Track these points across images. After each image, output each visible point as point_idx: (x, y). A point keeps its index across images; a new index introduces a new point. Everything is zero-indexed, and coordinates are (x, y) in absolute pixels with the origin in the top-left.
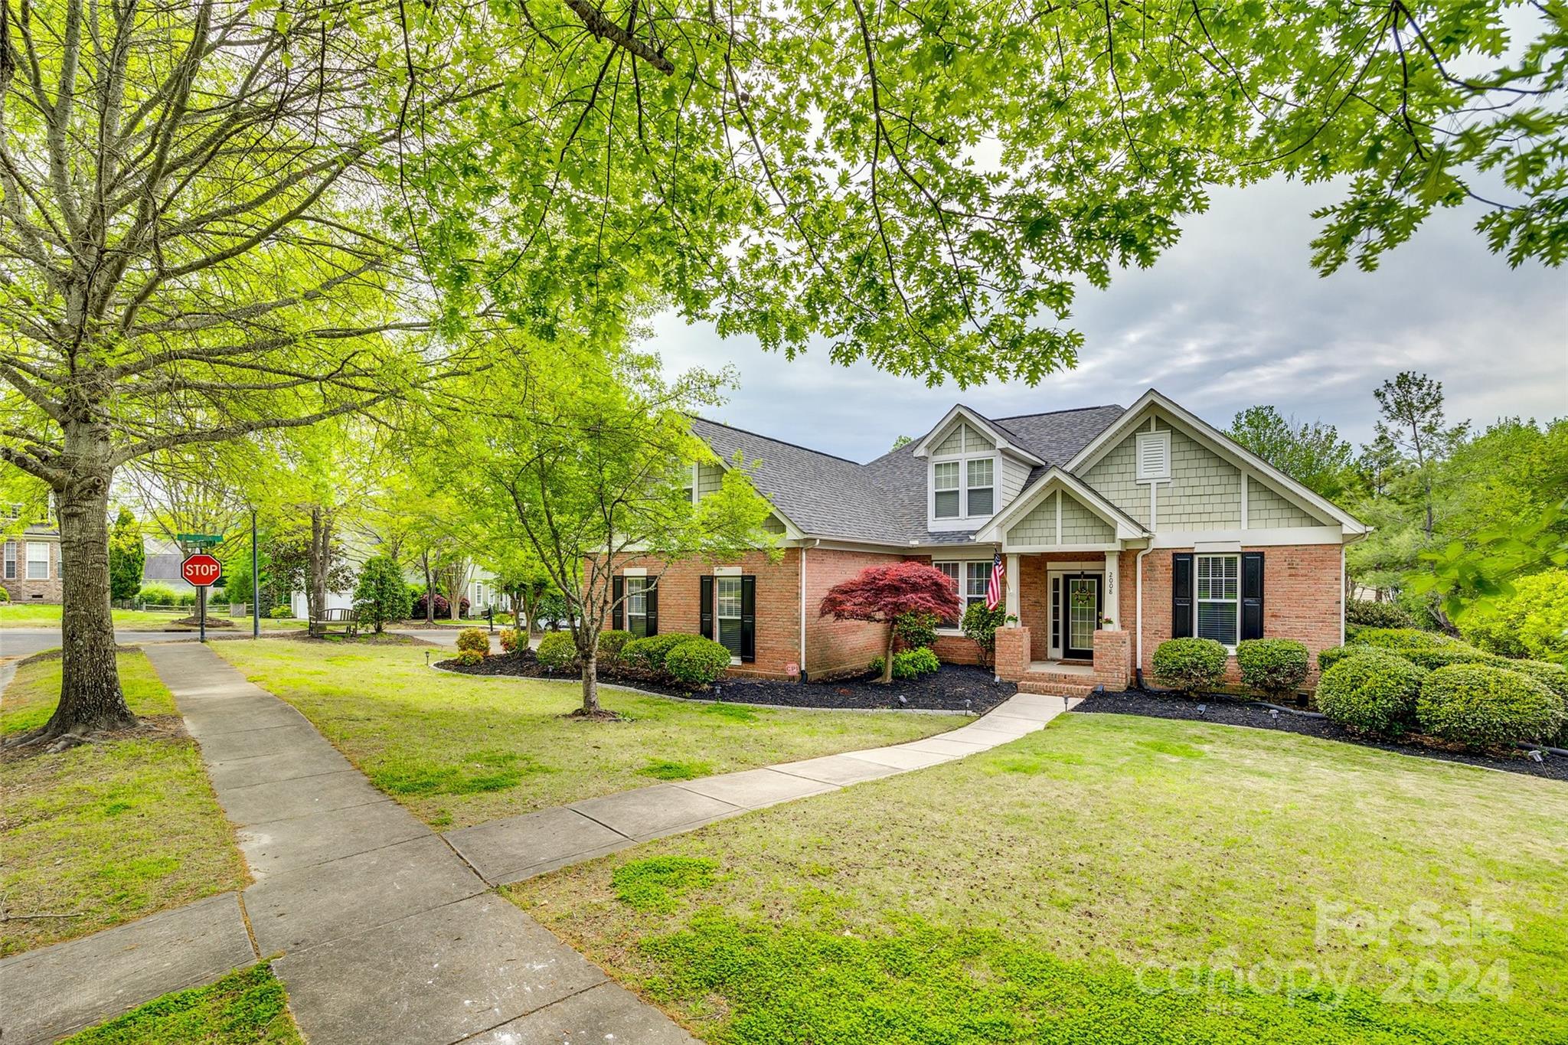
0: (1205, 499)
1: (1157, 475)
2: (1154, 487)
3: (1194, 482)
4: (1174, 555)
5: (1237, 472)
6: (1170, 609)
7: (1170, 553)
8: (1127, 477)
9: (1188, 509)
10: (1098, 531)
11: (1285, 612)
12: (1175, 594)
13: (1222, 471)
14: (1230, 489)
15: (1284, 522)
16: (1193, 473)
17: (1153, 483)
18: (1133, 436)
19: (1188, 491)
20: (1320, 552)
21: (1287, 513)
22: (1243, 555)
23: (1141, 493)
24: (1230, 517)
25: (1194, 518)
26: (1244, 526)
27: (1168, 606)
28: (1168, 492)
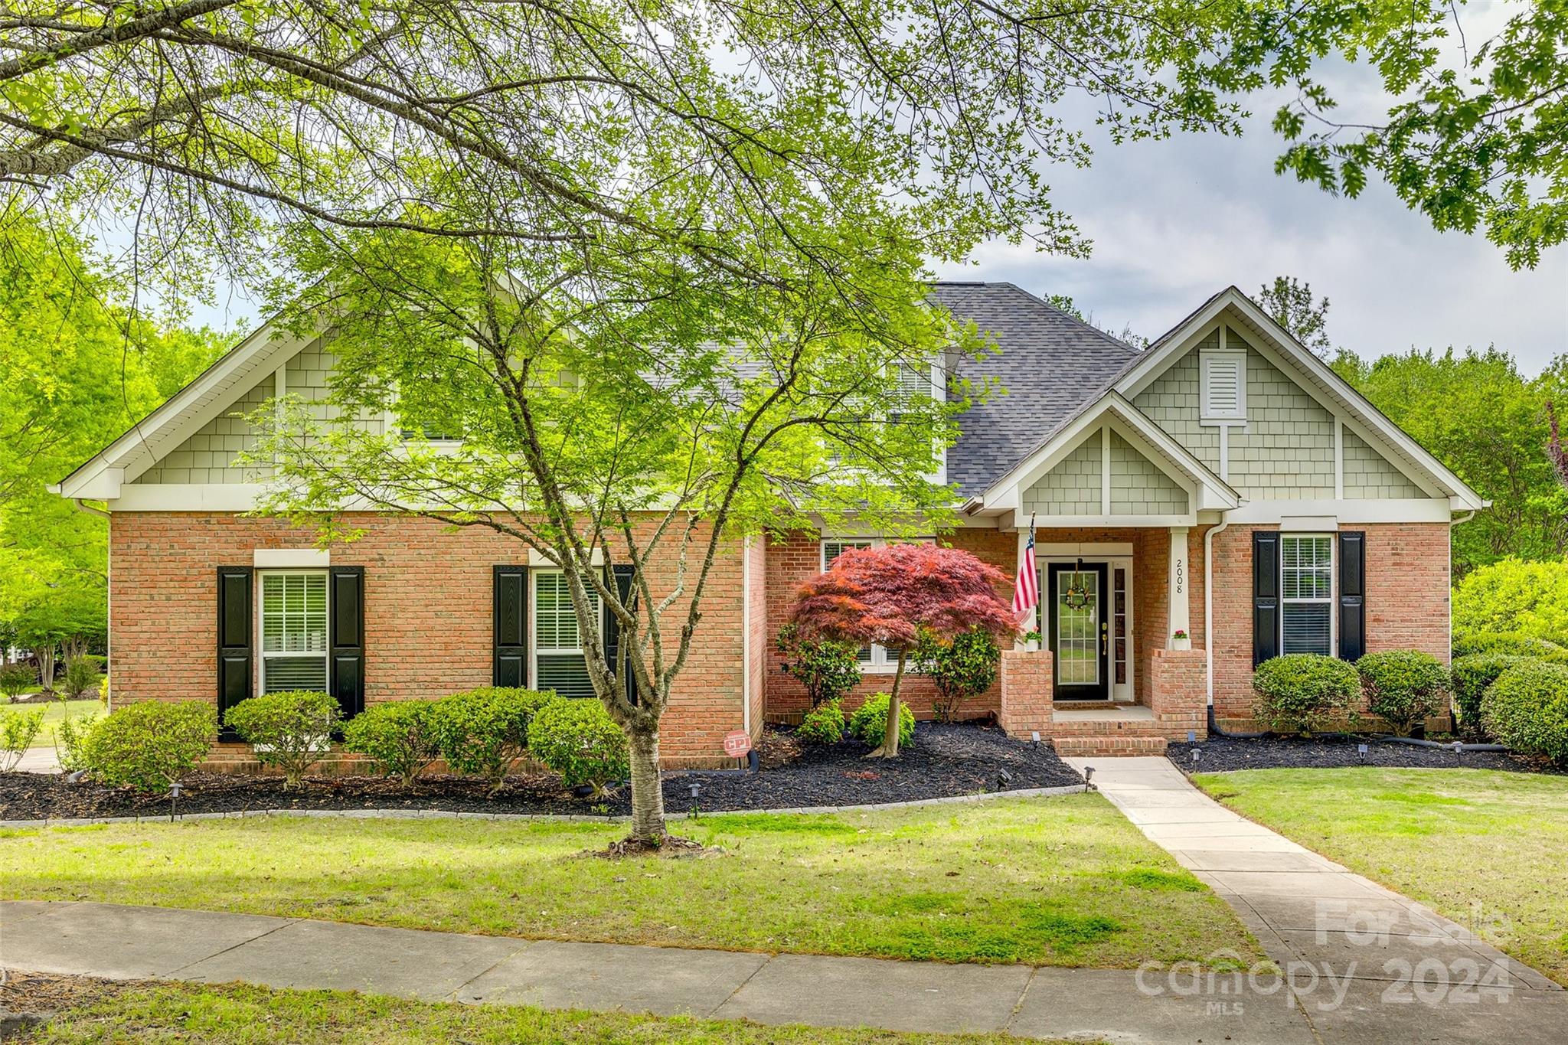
0: (1290, 454)
1: (1229, 413)
2: (1224, 431)
3: (1276, 428)
4: (1256, 535)
5: (1330, 418)
6: (1250, 615)
7: (1249, 531)
8: (1186, 414)
9: (1269, 468)
10: (1163, 495)
11: (1388, 614)
12: (1257, 592)
13: (1311, 416)
14: (1322, 441)
15: (1384, 491)
16: (1272, 415)
17: (1224, 425)
18: (1195, 353)
19: (1269, 442)
20: (1426, 532)
21: (1387, 480)
22: (1341, 535)
23: (1206, 441)
24: (1318, 480)
25: (1278, 481)
26: (1339, 496)
27: (1248, 612)
28: (1242, 441)
